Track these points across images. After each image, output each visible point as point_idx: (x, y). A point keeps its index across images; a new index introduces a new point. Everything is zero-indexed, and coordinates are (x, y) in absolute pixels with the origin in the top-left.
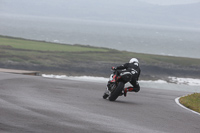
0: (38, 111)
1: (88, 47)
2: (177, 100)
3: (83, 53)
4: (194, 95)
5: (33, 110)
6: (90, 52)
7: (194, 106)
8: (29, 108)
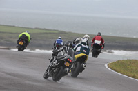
0: (10, 74)
2: (106, 65)
4: (118, 61)
7: (118, 69)
8: (4, 72)
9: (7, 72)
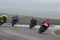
1: (26, 16)
2: (52, 32)
3: (24, 18)
4: (58, 30)
5: (10, 35)
6: (26, 18)
7: (58, 33)
8: (8, 35)
9: (10, 34)
